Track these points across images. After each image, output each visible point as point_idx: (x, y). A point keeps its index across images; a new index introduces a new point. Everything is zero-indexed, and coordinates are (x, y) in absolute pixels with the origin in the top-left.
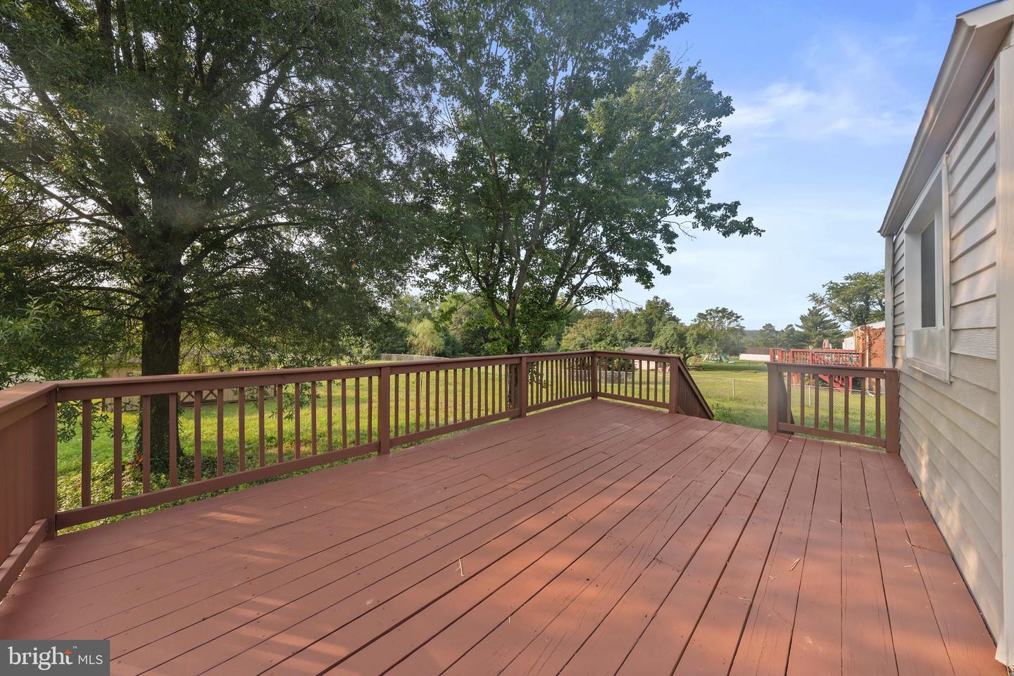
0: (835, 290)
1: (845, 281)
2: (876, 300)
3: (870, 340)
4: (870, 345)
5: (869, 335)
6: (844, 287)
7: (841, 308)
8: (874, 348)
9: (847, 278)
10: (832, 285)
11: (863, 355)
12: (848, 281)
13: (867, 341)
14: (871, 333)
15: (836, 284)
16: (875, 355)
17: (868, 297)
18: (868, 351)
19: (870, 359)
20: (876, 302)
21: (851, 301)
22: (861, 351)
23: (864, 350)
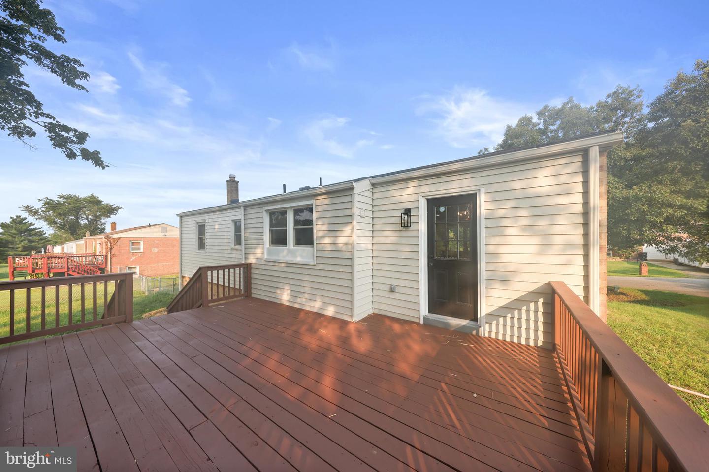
0: (50, 205)
1: (58, 199)
2: (85, 216)
3: (111, 246)
4: (111, 249)
5: (110, 242)
6: (59, 203)
7: (56, 220)
8: (113, 251)
9: (60, 197)
10: (48, 200)
11: (106, 256)
12: (61, 199)
13: (109, 246)
14: (112, 241)
15: (53, 201)
16: (114, 255)
17: (78, 214)
18: (109, 253)
19: (111, 258)
20: (83, 218)
21: (65, 215)
22: (104, 253)
23: (107, 253)
